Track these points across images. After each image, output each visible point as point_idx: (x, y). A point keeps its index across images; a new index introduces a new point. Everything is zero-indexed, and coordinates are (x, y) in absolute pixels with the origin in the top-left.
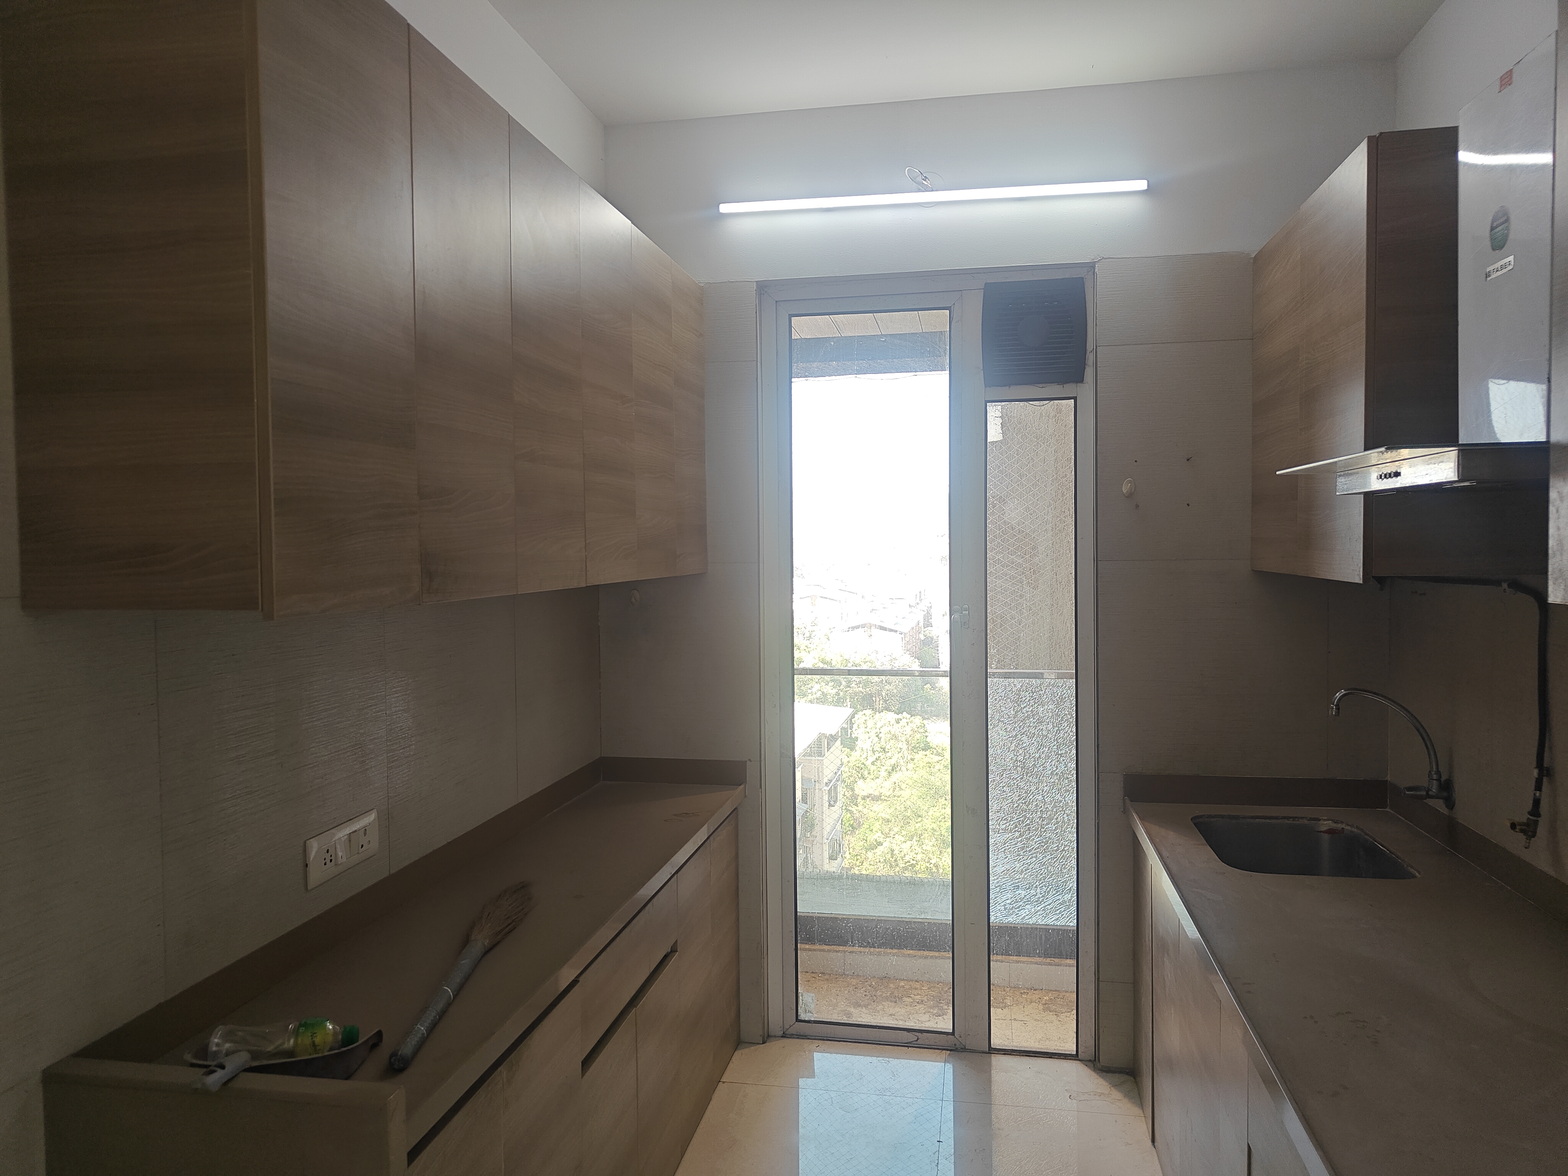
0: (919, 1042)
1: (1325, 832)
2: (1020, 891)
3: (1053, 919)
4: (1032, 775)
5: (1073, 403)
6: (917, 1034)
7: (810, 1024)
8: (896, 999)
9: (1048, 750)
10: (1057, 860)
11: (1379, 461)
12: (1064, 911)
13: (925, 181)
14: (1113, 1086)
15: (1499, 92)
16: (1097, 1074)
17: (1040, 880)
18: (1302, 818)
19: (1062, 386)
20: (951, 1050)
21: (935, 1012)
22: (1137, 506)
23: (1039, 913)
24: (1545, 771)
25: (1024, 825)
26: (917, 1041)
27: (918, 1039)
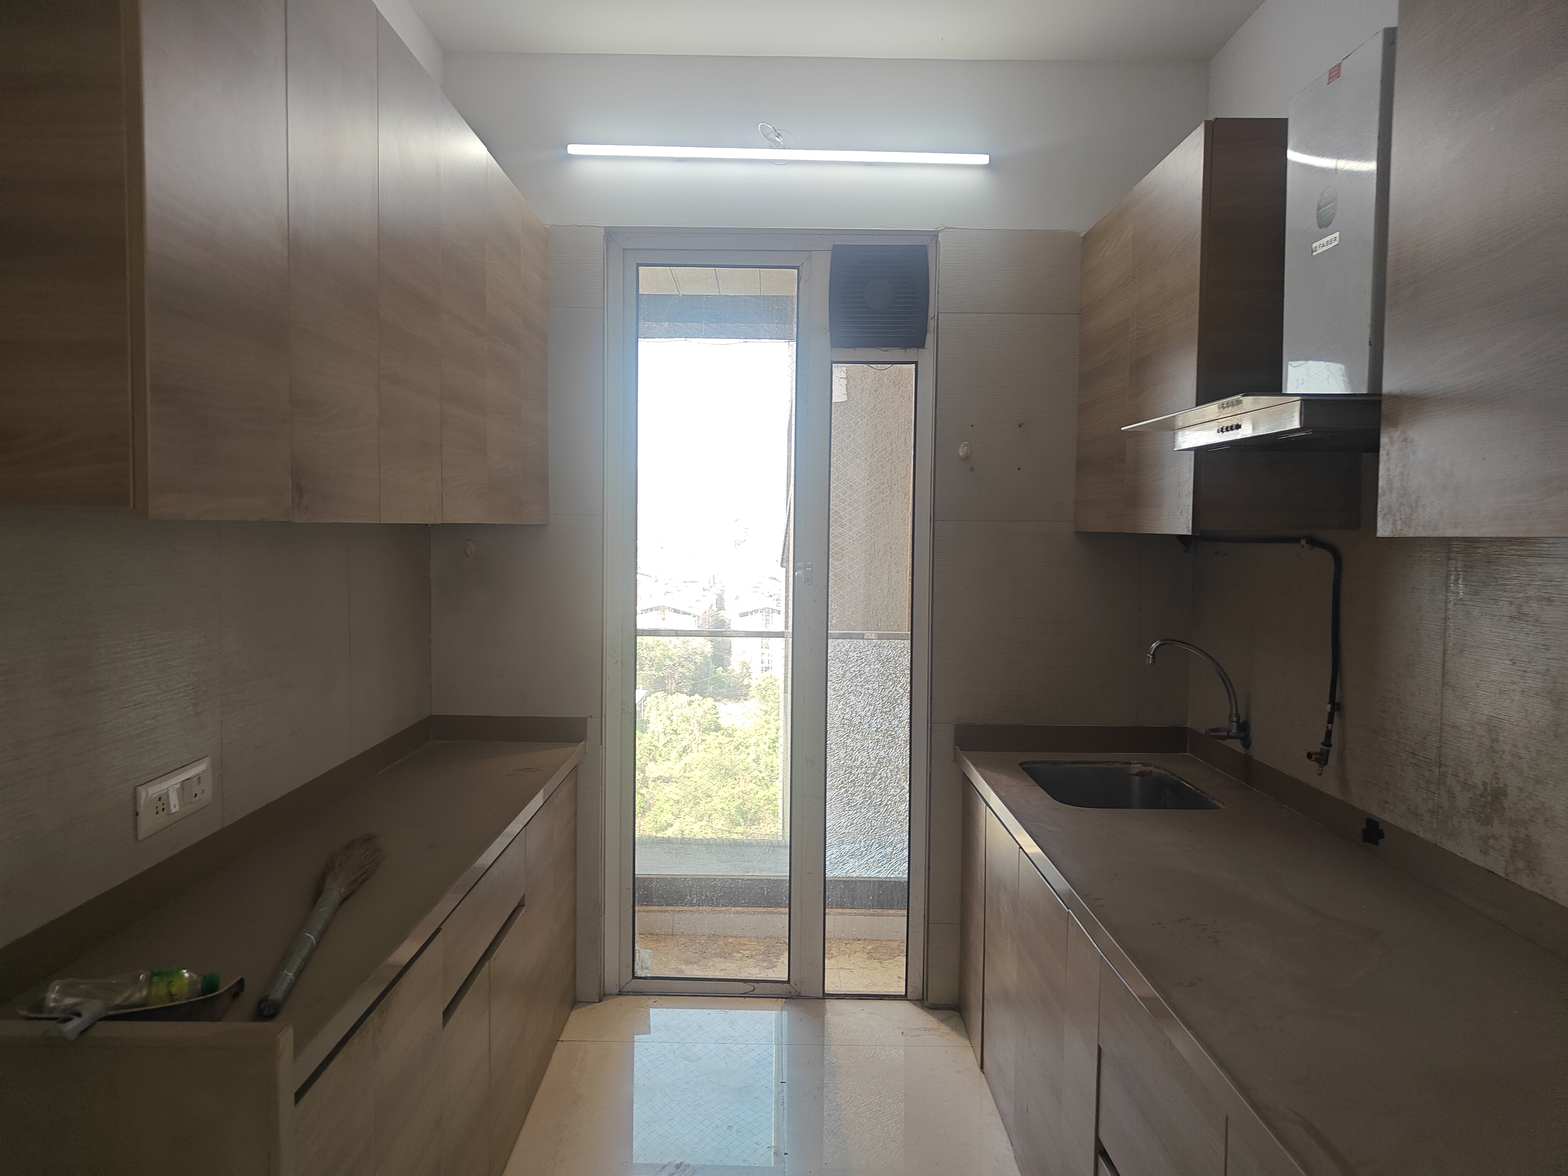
0: (755, 992)
1: (1136, 775)
2: (844, 846)
3: (875, 872)
4: (858, 732)
5: (914, 367)
6: (753, 984)
7: (647, 980)
8: (725, 955)
9: (874, 708)
10: (881, 814)
11: (1220, 416)
12: (886, 863)
13: (778, 138)
14: (941, 1021)
15: (1329, 83)
16: (925, 1011)
17: (864, 835)
18: (1116, 762)
19: (904, 350)
20: (786, 998)
21: (765, 965)
22: (972, 469)
23: (862, 867)
24: (1336, 707)
25: (849, 781)
26: (753, 991)
27: (754, 989)
